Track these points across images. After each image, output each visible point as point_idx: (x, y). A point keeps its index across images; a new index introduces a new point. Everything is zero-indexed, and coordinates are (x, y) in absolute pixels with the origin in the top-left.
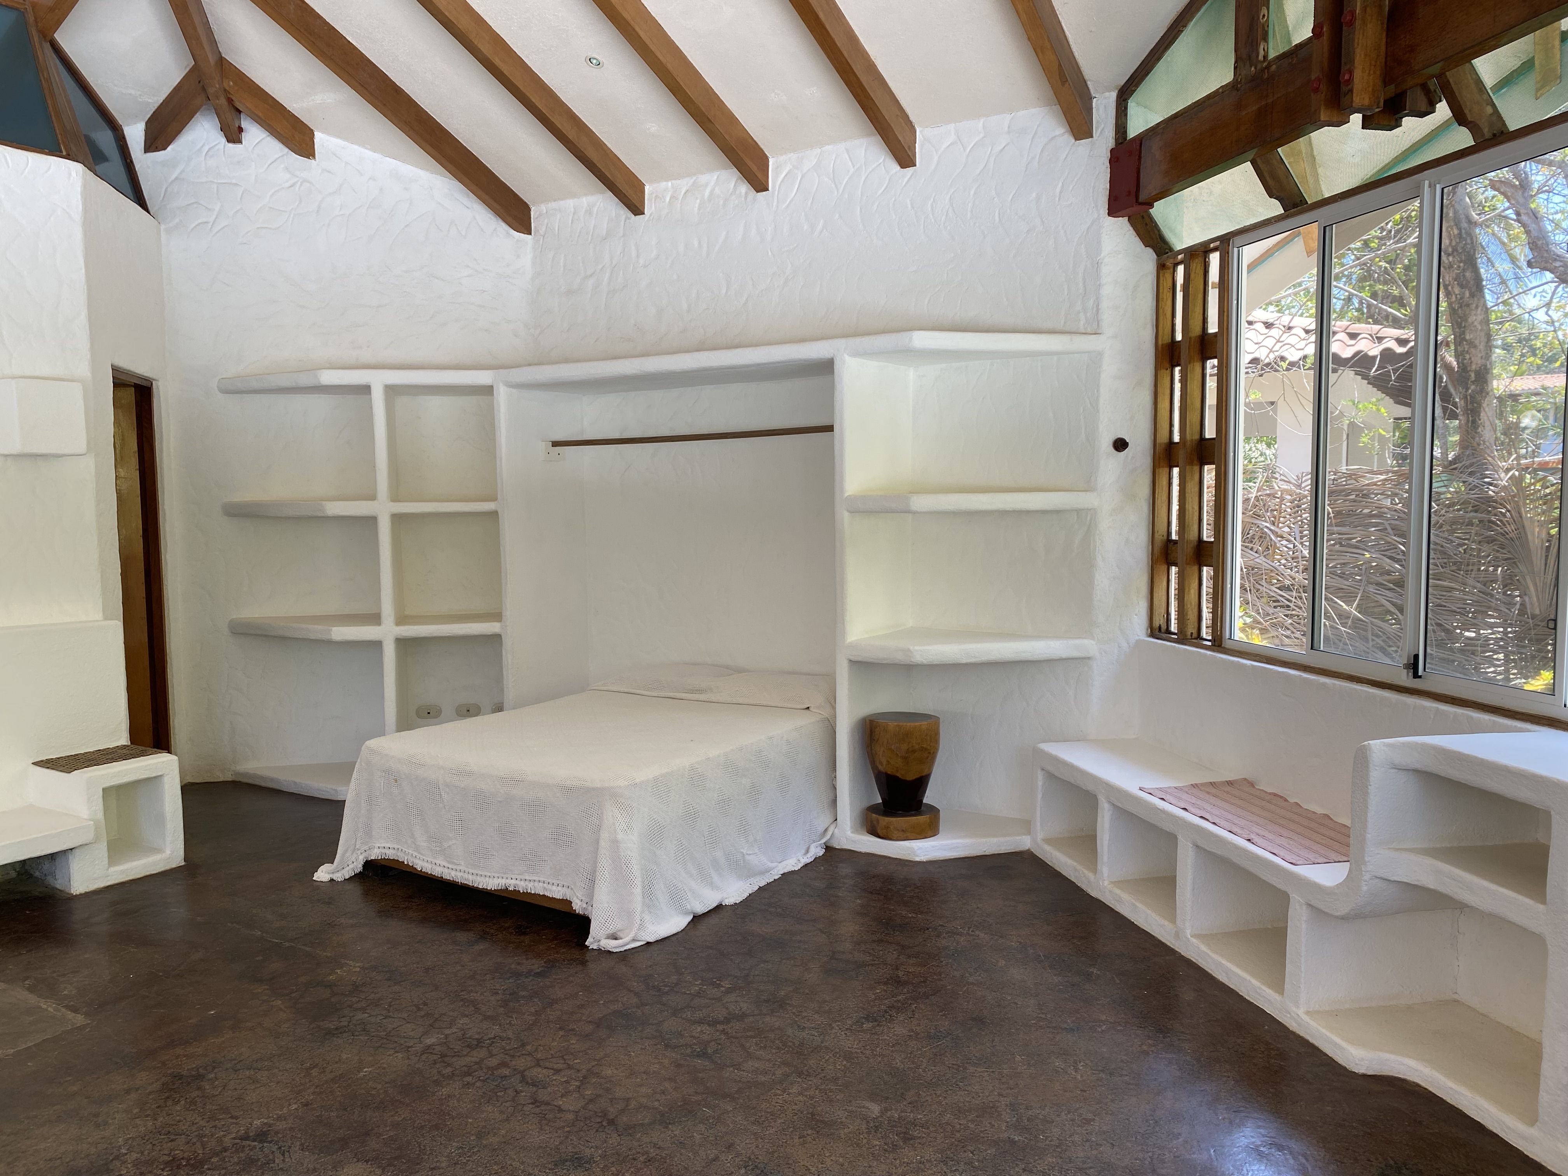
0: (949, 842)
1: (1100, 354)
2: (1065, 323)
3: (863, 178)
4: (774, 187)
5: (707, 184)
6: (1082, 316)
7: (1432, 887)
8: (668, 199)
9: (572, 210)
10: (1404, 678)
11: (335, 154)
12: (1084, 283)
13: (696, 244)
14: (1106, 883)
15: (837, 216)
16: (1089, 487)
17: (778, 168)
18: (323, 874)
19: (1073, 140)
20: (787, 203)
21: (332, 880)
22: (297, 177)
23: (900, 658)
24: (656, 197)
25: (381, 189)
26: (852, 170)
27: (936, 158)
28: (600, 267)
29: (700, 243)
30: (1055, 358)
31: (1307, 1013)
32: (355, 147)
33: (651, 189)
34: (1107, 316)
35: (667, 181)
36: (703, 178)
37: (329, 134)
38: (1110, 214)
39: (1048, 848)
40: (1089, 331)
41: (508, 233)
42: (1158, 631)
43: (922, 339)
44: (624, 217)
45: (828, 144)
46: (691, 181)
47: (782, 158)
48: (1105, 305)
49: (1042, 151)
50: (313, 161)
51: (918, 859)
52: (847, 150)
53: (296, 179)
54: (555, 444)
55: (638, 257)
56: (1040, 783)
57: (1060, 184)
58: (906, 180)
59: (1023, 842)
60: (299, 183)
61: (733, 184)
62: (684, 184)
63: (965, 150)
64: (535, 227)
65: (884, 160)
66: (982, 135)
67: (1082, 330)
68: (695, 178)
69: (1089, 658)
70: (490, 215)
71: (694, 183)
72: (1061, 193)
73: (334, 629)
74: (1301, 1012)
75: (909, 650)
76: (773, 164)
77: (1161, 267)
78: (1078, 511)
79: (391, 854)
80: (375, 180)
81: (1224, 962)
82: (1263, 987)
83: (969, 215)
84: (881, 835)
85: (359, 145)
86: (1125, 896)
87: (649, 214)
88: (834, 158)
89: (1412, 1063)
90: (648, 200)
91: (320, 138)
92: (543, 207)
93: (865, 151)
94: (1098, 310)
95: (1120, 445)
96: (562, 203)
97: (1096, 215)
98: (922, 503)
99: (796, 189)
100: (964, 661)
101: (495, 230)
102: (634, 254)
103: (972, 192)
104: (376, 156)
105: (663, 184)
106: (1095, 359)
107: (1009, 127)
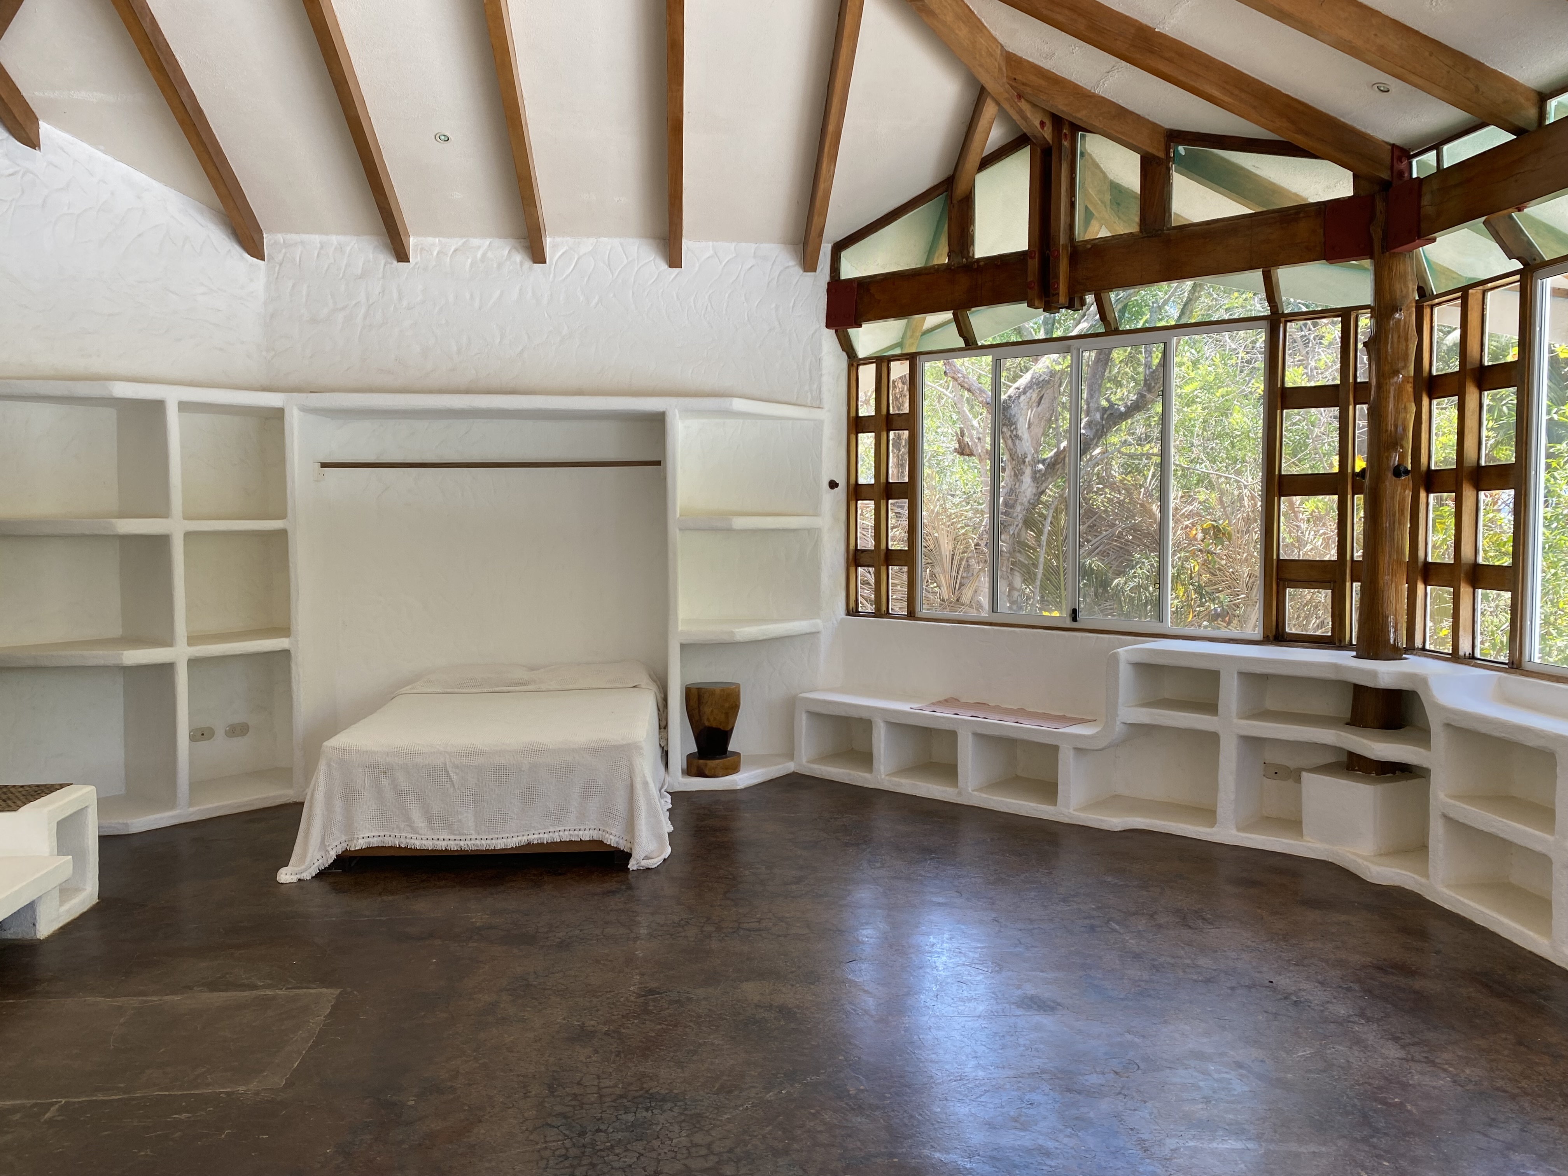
0: (753, 773)
1: (822, 422)
2: (797, 398)
3: (636, 269)
4: (551, 260)
5: (479, 247)
6: (809, 395)
7: (1148, 723)
8: (435, 253)
9: (319, 245)
10: (1069, 623)
11: (62, 149)
12: (810, 372)
13: (468, 296)
14: (883, 776)
15: (612, 295)
16: (816, 514)
17: (555, 247)
18: (286, 876)
19: (801, 272)
20: (564, 276)
21: (299, 880)
22: (19, 165)
23: (726, 638)
24: (422, 249)
25: (112, 194)
26: (625, 262)
27: (697, 265)
28: (354, 302)
29: (472, 296)
30: (791, 422)
31: (1074, 810)
32: (85, 145)
33: (415, 241)
34: (826, 396)
35: (435, 237)
36: (475, 242)
37: (55, 126)
38: (827, 326)
39: (815, 766)
40: (814, 405)
41: (242, 256)
42: (852, 611)
43: (738, 404)
44: (383, 262)
45: (605, 237)
46: (461, 242)
47: (558, 239)
48: (824, 389)
49: (779, 275)
50: (38, 152)
51: (739, 788)
52: (622, 245)
53: (17, 168)
54: (324, 465)
55: (400, 299)
56: (804, 723)
57: (793, 301)
58: (673, 276)
59: (790, 767)
60: (21, 173)
61: (507, 252)
62: (455, 243)
63: (721, 263)
64: (269, 255)
65: (655, 258)
66: (734, 255)
67: (809, 404)
68: (464, 240)
69: (818, 632)
70: (224, 237)
71: (464, 243)
72: (793, 306)
73: (125, 652)
74: (1071, 811)
75: (732, 632)
76: (550, 243)
77: (850, 366)
78: (809, 530)
79: (375, 842)
80: (105, 182)
81: (1003, 799)
82: (1039, 805)
83: (724, 312)
84: (709, 774)
85: (90, 144)
86: (903, 781)
87: (414, 263)
88: (609, 248)
89: (1139, 819)
90: (413, 250)
91: (45, 128)
92: (280, 237)
93: (638, 248)
94: (820, 391)
95: (833, 485)
96: (305, 237)
97: (818, 326)
98: (739, 523)
99: (572, 267)
100: (761, 638)
101: (230, 250)
102: (395, 295)
103: (727, 295)
104: (109, 159)
105: (430, 240)
106: (819, 424)
107: (754, 253)
